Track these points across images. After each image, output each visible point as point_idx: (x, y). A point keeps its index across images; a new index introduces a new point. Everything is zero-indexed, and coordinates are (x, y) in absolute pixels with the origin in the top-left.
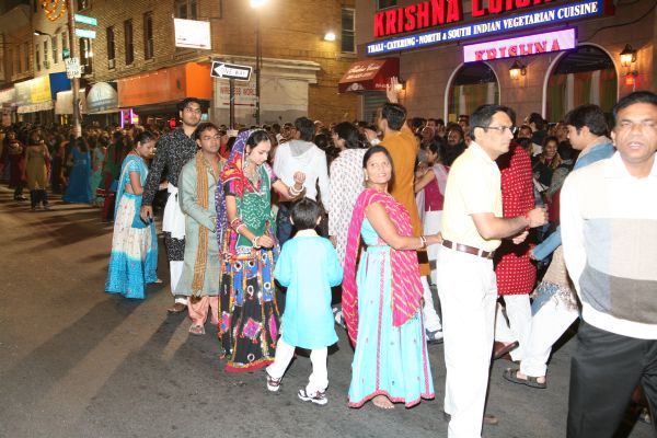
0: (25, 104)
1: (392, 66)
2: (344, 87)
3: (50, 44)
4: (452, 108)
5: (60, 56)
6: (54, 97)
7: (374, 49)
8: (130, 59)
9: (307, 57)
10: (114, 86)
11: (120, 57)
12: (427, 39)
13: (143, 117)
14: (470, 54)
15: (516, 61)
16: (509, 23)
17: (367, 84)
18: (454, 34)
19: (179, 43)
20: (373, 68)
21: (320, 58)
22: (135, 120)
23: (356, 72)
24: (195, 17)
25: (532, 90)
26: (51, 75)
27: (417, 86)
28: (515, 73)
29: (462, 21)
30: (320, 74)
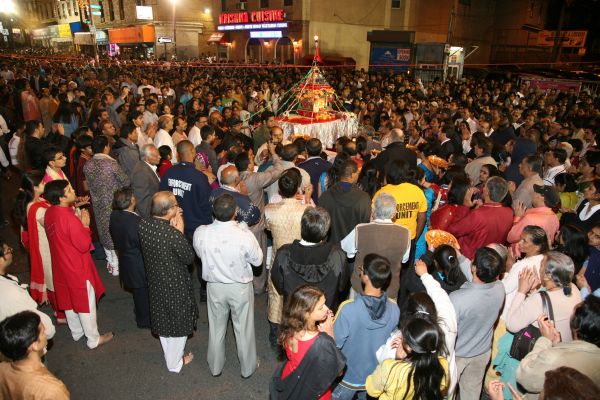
0: (56, 37)
1: (228, 36)
2: (209, 43)
3: (66, 6)
4: (248, 53)
5: (73, 13)
6: (73, 35)
7: (220, 28)
8: (113, 18)
9: (197, 21)
10: (106, 32)
11: (107, 18)
12: (239, 27)
13: (121, 47)
14: (254, 35)
15: (267, 40)
16: (265, 26)
17: (217, 43)
18: (247, 27)
19: (139, 17)
20: (220, 36)
21: (203, 21)
22: (117, 48)
23: (215, 37)
24: (144, 5)
25: (272, 50)
26: (70, 24)
27: (237, 45)
28: (266, 44)
29: (250, 22)
30: (204, 28)
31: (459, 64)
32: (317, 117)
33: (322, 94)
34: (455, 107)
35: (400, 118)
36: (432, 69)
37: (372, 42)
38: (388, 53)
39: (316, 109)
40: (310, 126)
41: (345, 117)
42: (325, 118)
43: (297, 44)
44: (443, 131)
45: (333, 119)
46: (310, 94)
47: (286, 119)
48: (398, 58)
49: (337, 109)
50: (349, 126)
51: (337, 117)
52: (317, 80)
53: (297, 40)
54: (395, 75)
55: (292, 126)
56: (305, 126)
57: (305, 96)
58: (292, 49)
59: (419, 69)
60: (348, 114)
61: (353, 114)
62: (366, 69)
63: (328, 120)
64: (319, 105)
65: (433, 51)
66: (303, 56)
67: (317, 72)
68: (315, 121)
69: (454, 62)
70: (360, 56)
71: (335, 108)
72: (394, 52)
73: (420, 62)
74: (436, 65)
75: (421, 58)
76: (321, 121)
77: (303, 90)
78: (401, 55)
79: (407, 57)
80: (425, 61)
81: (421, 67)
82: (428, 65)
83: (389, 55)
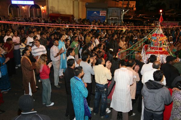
4: (10, 12)
27: (2, 7)
28: (23, 7)
36: (116, 19)
37: (87, 8)
38: (95, 13)
43: (43, 8)
48: (100, 15)
53: (43, 6)
58: (40, 10)
59: (110, 20)
65: (115, 12)
66: (47, 14)
72: (98, 13)
73: (110, 16)
74: (117, 18)
75: (110, 15)
78: (102, 13)
79: (105, 15)
80: (112, 16)
81: (110, 19)
82: (114, 18)
83: (96, 14)
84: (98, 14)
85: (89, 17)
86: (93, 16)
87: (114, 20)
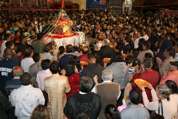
31: (130, 5)
32: (65, 35)
33: (67, 23)
34: (130, 27)
35: (104, 34)
39: (64, 31)
40: (62, 39)
41: (78, 34)
42: (69, 35)
44: (125, 39)
45: (73, 36)
46: (61, 23)
47: (50, 36)
48: (100, 3)
49: (74, 30)
50: (81, 38)
51: (75, 34)
52: (64, 17)
54: (99, 12)
55: (53, 39)
56: (59, 39)
57: (59, 24)
59: (111, 9)
60: (80, 33)
61: (82, 32)
62: (85, 9)
63: (70, 36)
64: (66, 29)
67: (64, 12)
68: (64, 37)
69: (127, 4)
70: (81, 2)
71: (73, 30)
73: (111, 5)
74: (119, 6)
75: (111, 3)
76: (67, 36)
77: (57, 22)
78: (102, 1)
79: (105, 3)
80: (113, 4)
81: (112, 7)
82: (115, 6)
83: (96, 2)
84: (98, 3)
85: (89, 6)
86: (93, 5)
87: (116, 9)
